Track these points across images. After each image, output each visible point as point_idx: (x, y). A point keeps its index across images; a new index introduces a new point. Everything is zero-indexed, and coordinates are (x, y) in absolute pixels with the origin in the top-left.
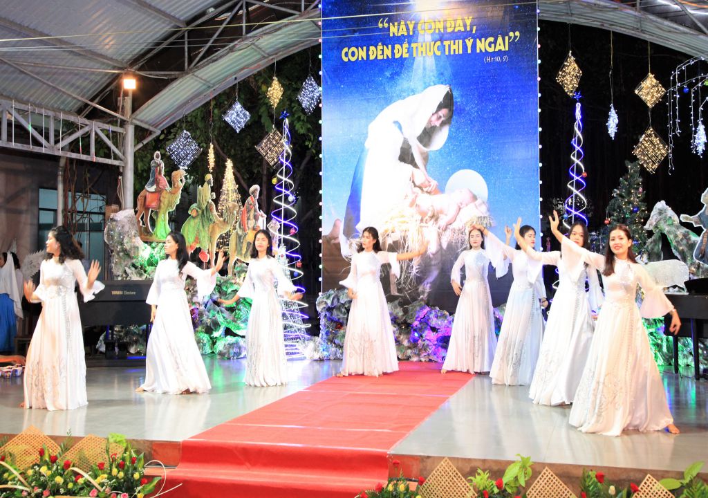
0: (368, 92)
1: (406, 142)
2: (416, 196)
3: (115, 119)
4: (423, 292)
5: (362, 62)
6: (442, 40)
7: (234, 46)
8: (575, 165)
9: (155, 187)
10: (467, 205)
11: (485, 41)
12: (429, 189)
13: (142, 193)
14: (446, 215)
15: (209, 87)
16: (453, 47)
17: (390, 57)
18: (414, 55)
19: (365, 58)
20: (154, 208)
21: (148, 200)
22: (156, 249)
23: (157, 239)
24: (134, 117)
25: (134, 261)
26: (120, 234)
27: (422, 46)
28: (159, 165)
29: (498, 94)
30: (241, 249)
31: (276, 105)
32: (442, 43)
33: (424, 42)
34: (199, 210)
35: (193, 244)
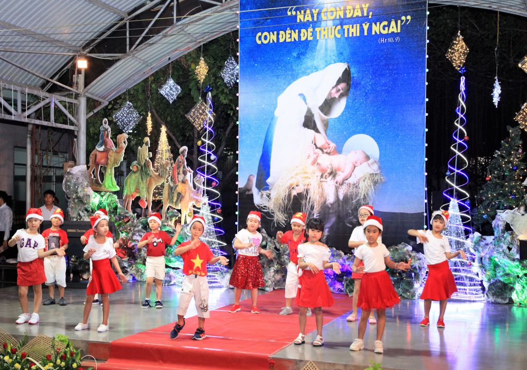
0: (278, 70)
1: (309, 111)
2: (317, 157)
3: (71, 93)
5: (273, 45)
6: (342, 24)
7: (167, 33)
8: (458, 130)
9: (103, 147)
10: (361, 164)
11: (380, 24)
12: (329, 151)
13: (93, 153)
14: (343, 172)
15: (148, 65)
16: (351, 30)
17: (297, 40)
18: (318, 38)
19: (276, 42)
21: (98, 157)
22: (104, 197)
23: (105, 189)
24: (85, 91)
25: (86, 206)
26: (75, 185)
27: (324, 30)
28: (107, 130)
29: (391, 69)
30: (173, 198)
31: (202, 80)
32: (342, 27)
33: (326, 26)
34: (138, 166)
35: (134, 194)
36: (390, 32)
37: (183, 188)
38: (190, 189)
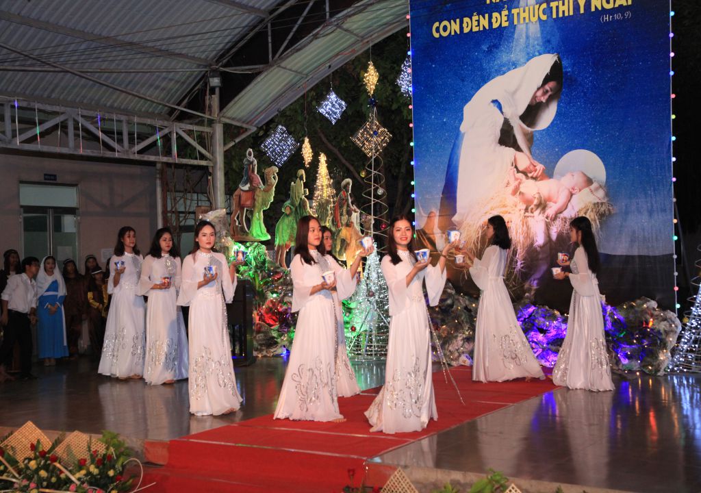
0: (462, 70)
1: (506, 122)
2: (520, 183)
4: (529, 290)
5: (455, 37)
6: (548, 2)
7: (317, 33)
9: (248, 185)
10: (580, 191)
12: (535, 174)
13: (236, 193)
14: (555, 203)
15: (303, 77)
16: (561, 8)
17: (487, 28)
18: (516, 23)
19: (458, 33)
20: (248, 207)
21: (243, 198)
22: (250, 249)
23: (252, 239)
24: (221, 115)
27: (524, 11)
28: (252, 163)
29: (619, 58)
30: (335, 247)
31: (372, 92)
32: (548, 4)
33: (527, 6)
34: (292, 207)
35: (288, 243)
36: (617, 5)
37: (348, 234)
38: (357, 234)
